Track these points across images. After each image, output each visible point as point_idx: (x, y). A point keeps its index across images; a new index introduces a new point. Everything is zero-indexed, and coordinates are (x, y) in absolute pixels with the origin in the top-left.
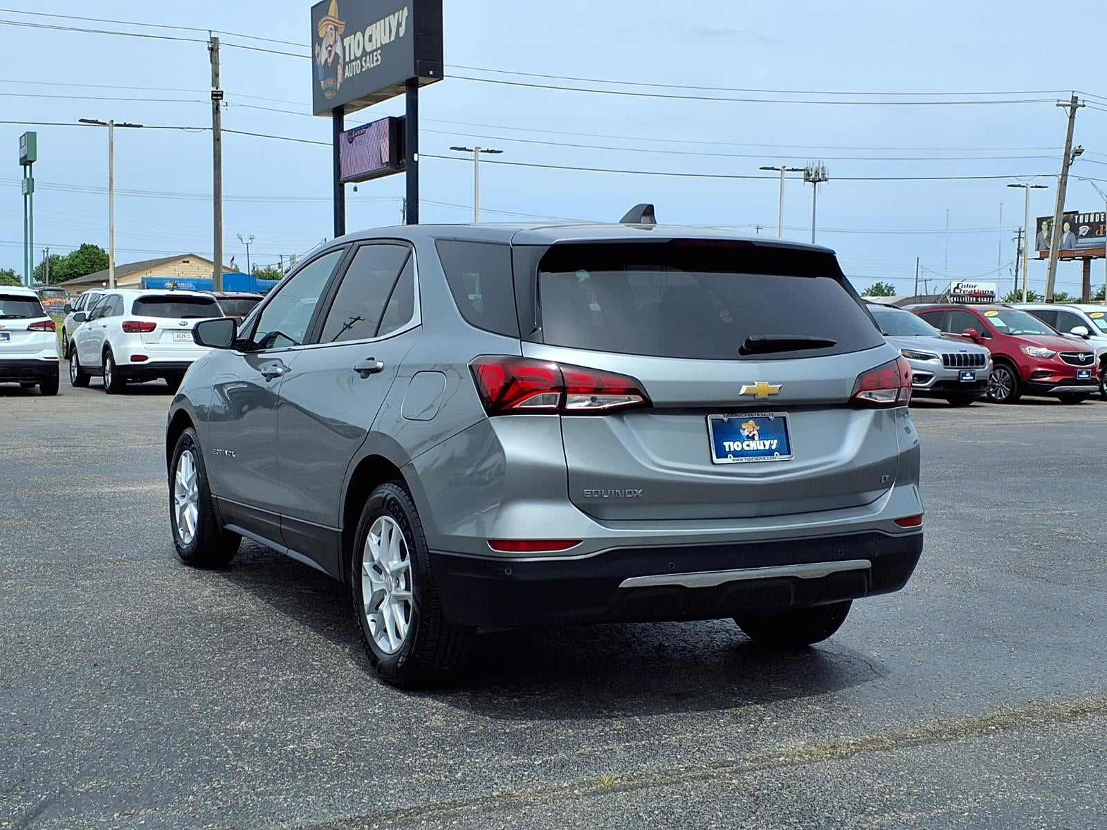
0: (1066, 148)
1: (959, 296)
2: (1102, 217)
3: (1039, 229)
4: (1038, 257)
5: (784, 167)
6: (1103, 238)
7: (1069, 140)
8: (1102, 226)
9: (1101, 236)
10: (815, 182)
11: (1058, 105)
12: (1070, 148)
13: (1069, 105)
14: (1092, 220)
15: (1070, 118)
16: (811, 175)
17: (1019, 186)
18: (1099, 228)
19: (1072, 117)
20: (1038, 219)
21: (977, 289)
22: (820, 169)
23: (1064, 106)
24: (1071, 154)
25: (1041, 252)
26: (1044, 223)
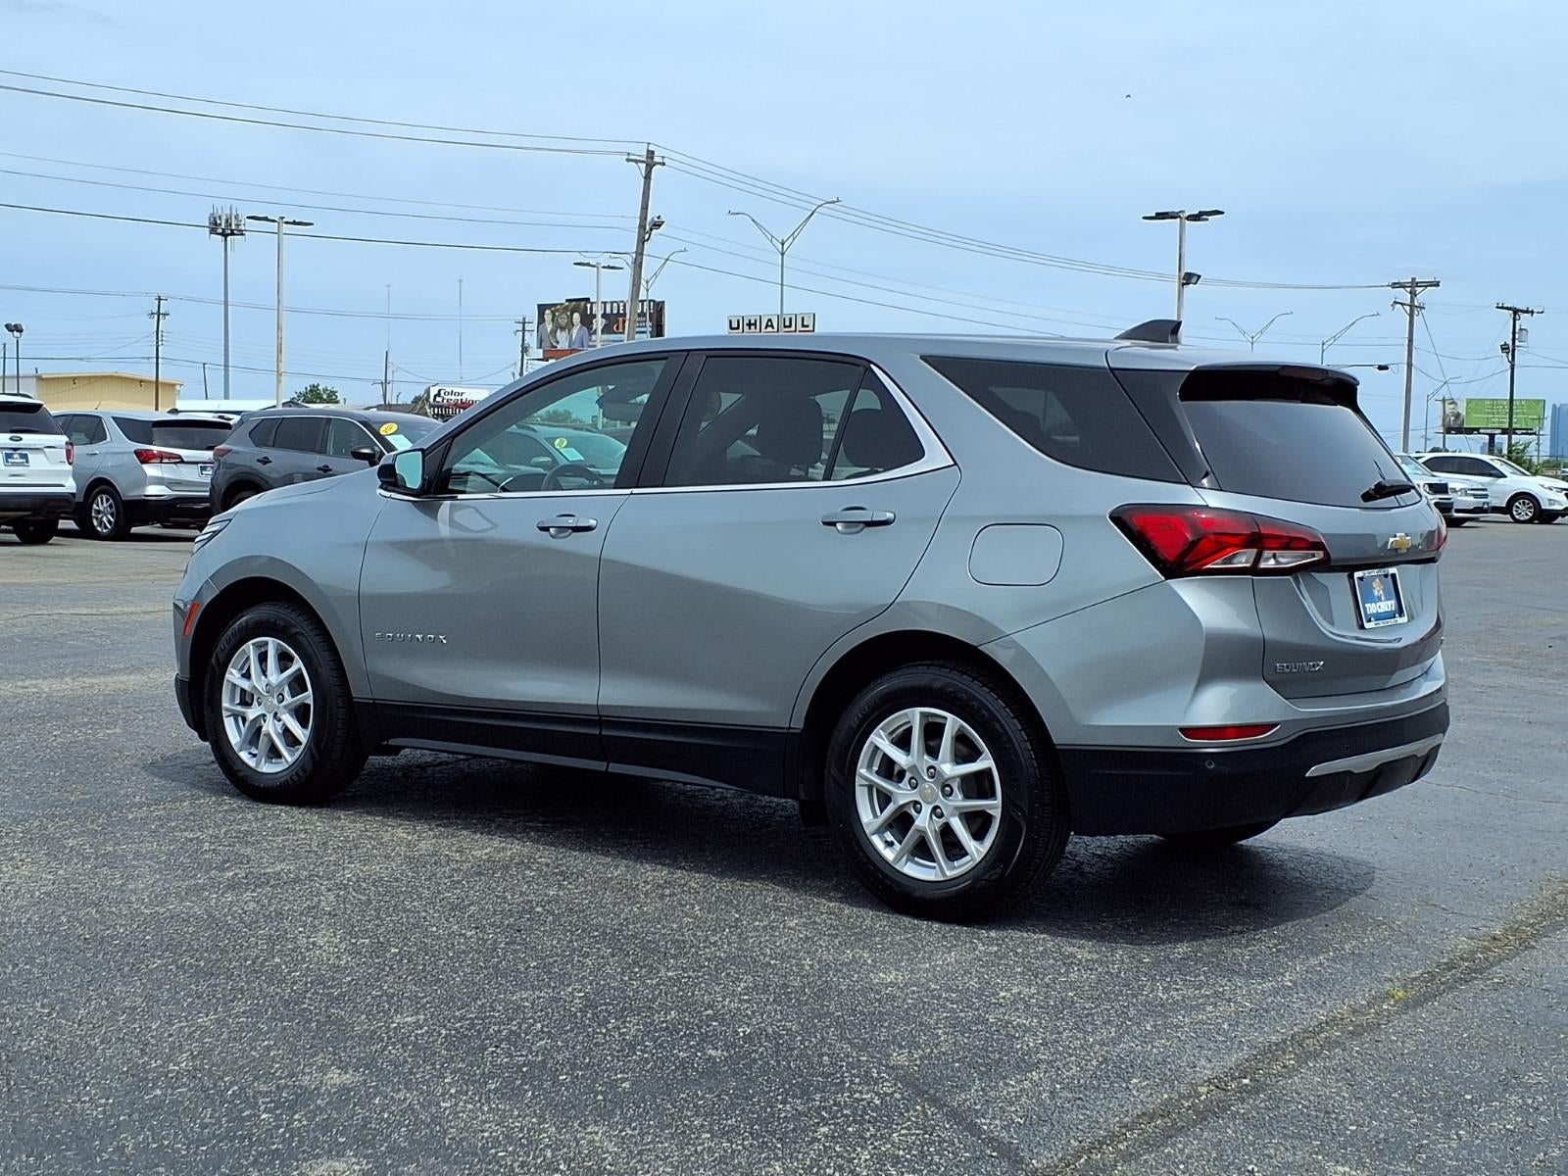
0: (640, 217)
1: (441, 407)
2: (621, 308)
3: (541, 320)
4: (541, 357)
5: (283, 218)
6: (622, 335)
7: (645, 208)
8: (621, 319)
9: (620, 333)
10: (225, 236)
11: (628, 160)
12: (646, 219)
13: (643, 162)
14: (608, 311)
15: (645, 178)
16: (220, 224)
17: (588, 265)
18: (618, 322)
19: (648, 177)
20: (539, 306)
21: (464, 397)
22: (233, 218)
23: (636, 161)
24: (647, 227)
25: (544, 351)
26: (548, 312)
